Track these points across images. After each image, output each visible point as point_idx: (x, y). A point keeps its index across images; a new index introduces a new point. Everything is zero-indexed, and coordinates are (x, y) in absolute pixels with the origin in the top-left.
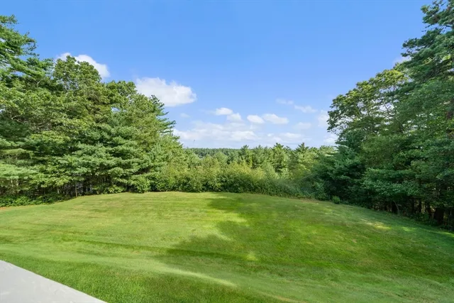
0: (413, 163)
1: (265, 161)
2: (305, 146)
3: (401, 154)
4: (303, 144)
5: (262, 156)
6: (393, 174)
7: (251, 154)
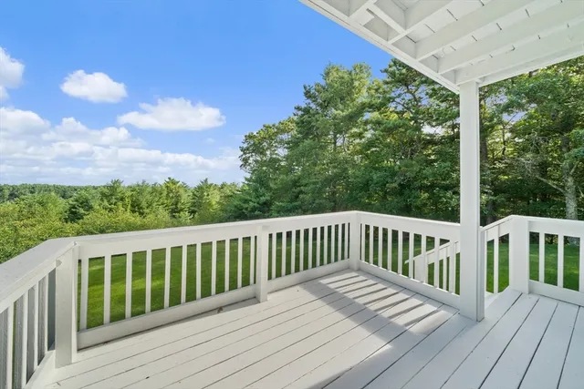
0: (301, 196)
1: (154, 205)
2: (209, 182)
3: (294, 190)
4: (206, 180)
5: (148, 197)
6: (290, 206)
7: (129, 193)
